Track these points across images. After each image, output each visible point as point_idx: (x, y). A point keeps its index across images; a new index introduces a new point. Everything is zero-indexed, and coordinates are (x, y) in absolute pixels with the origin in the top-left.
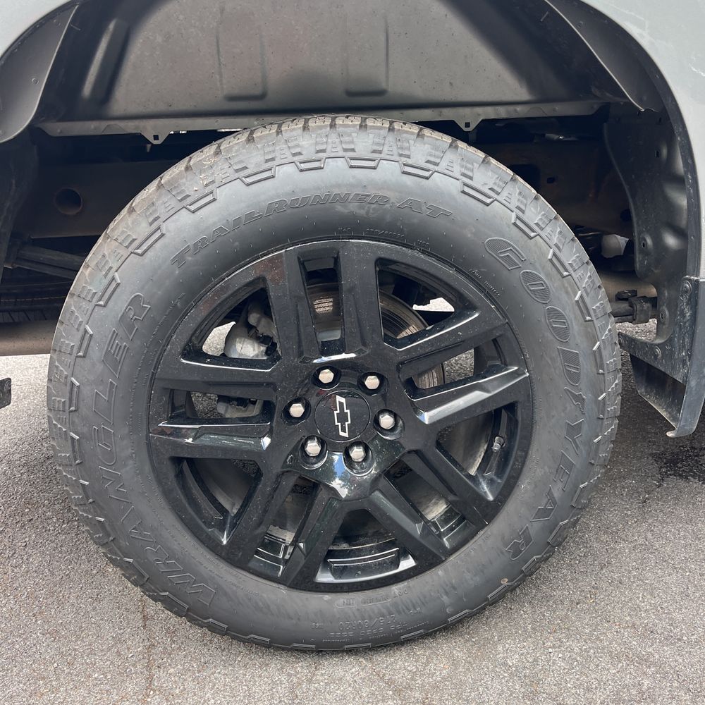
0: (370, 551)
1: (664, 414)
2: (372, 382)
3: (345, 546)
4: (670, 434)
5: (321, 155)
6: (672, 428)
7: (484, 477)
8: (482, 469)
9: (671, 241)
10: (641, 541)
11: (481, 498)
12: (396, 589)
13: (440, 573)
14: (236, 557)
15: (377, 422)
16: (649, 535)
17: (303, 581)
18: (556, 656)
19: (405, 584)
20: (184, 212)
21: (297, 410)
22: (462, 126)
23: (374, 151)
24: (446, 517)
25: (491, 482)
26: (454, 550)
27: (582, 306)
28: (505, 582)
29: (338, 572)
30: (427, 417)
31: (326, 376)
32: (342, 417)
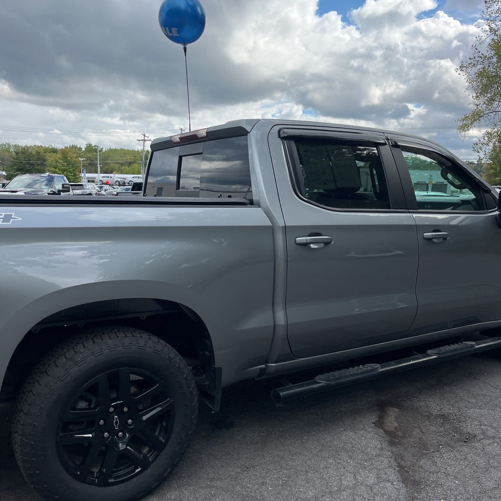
0: (124, 469)
1: (210, 406)
2: (126, 409)
3: (115, 469)
4: (213, 412)
5: (116, 346)
6: (213, 410)
7: (161, 436)
8: (160, 432)
9: (207, 353)
10: (208, 453)
11: (161, 442)
12: (135, 480)
13: (149, 471)
14: (81, 479)
15: (127, 422)
16: (211, 451)
17: (104, 483)
18: (186, 492)
19: (137, 477)
20: (76, 366)
21: (102, 422)
22: (141, 318)
23: (130, 344)
24: (149, 452)
25: (163, 436)
26: (153, 462)
27: (186, 379)
28: (169, 470)
29: (115, 478)
30: (145, 418)
31: (111, 410)
32: (116, 423)
